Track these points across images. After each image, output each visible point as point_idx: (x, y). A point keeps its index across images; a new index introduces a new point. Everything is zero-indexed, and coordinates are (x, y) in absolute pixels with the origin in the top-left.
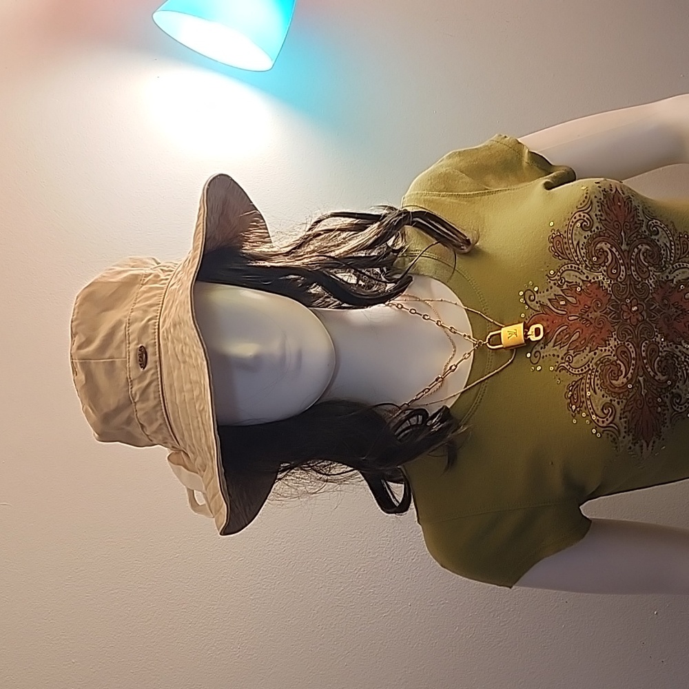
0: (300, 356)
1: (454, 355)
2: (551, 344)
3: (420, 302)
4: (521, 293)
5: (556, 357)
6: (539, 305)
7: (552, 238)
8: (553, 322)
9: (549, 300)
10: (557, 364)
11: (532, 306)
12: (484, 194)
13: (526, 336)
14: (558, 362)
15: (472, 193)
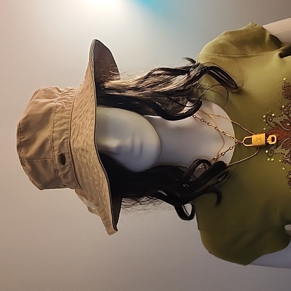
0: (142, 147)
1: (223, 146)
2: (280, 147)
3: (206, 115)
4: (264, 116)
5: (283, 154)
6: (274, 124)
7: (284, 87)
8: (282, 135)
9: (280, 122)
10: (283, 159)
11: (270, 124)
12: (244, 57)
13: (266, 141)
14: (284, 158)
15: (237, 56)
